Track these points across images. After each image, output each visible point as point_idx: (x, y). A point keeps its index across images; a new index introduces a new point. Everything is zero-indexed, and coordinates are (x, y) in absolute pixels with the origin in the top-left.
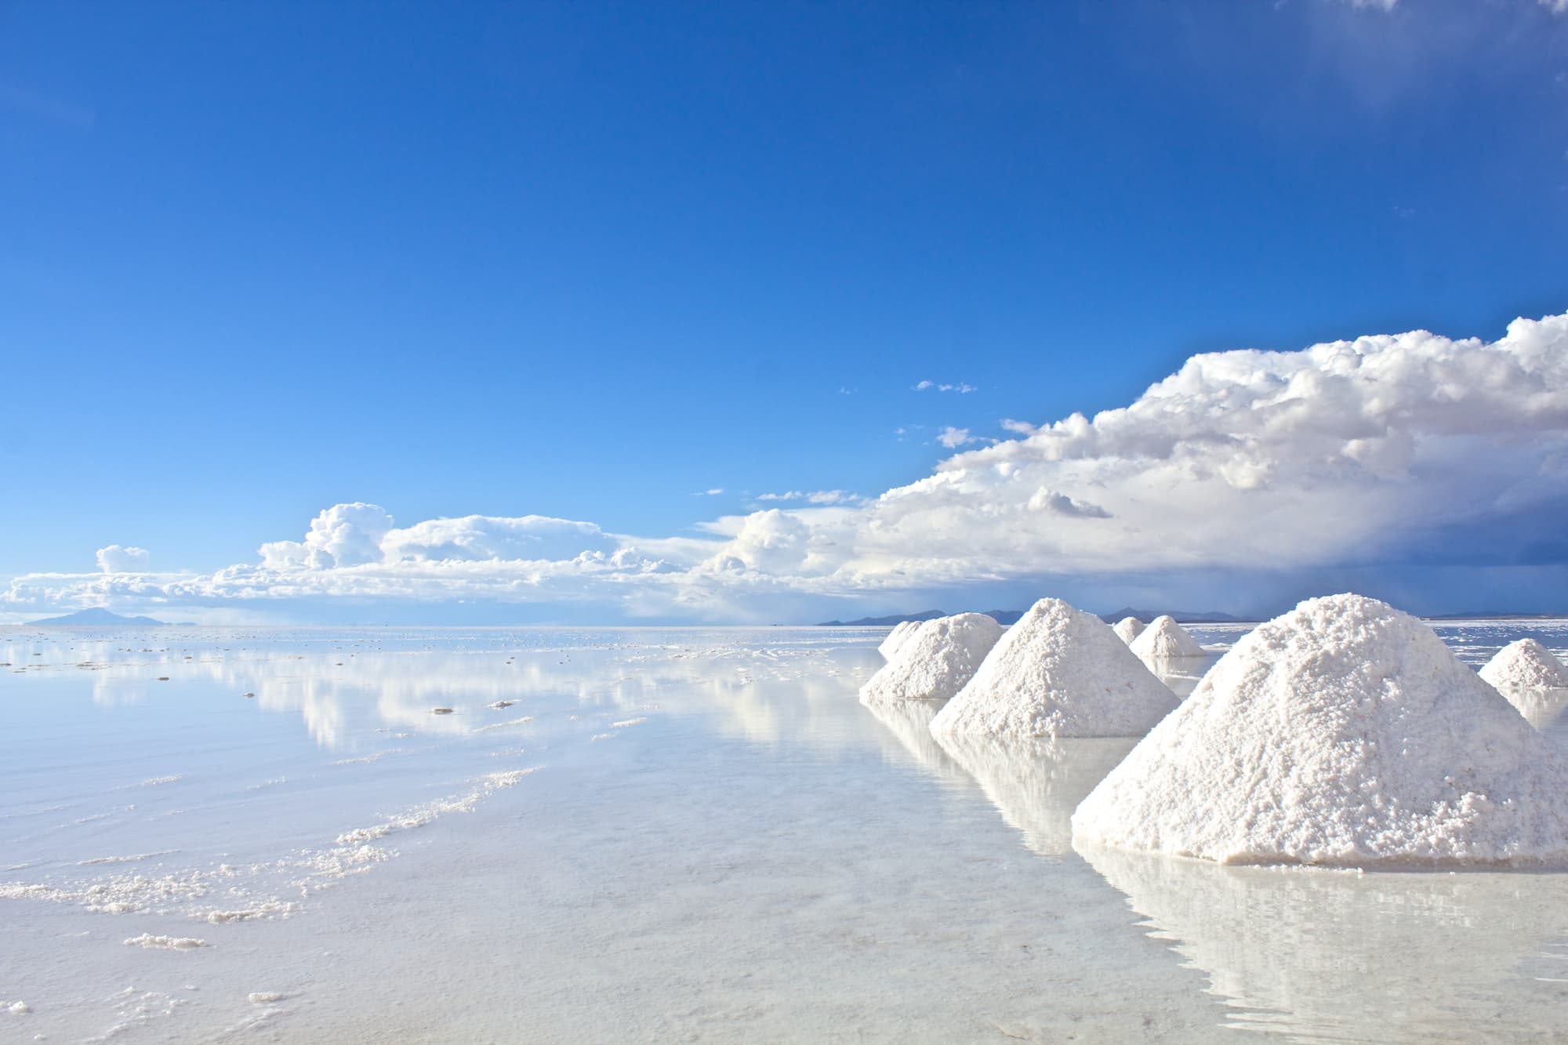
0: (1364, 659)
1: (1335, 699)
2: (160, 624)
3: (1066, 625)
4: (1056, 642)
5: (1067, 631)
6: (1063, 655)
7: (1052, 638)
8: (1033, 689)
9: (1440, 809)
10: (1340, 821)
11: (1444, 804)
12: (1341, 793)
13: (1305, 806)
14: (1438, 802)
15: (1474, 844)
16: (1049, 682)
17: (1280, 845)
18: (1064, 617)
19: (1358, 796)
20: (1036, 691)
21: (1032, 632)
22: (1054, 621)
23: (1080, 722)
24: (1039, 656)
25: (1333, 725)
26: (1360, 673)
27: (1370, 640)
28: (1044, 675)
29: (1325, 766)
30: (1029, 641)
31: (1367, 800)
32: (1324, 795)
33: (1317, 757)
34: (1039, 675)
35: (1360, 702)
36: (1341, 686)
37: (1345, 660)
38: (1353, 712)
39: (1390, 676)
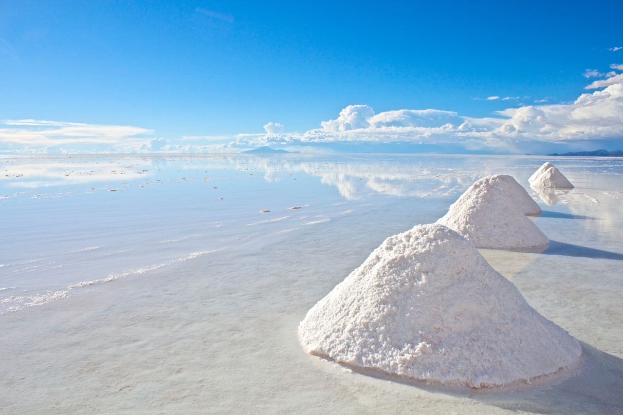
0: (419, 261)
1: (392, 282)
2: (287, 152)
3: (485, 194)
4: (477, 202)
5: (484, 197)
6: (478, 208)
7: (476, 200)
8: (460, 223)
9: (407, 347)
10: (359, 344)
11: (409, 345)
12: (368, 331)
13: (350, 333)
14: (407, 344)
15: (409, 369)
16: (468, 220)
17: (329, 350)
18: (485, 190)
19: (374, 335)
20: (461, 224)
21: (470, 196)
22: (480, 192)
23: (476, 240)
24: (468, 208)
25: (382, 296)
26: (413, 269)
27: (428, 252)
28: (467, 217)
29: (367, 316)
30: (467, 200)
31: (377, 337)
32: (360, 330)
33: (367, 310)
34: (464, 217)
35: (402, 285)
36: (399, 275)
37: (410, 261)
38: (396, 290)
39: (426, 273)
